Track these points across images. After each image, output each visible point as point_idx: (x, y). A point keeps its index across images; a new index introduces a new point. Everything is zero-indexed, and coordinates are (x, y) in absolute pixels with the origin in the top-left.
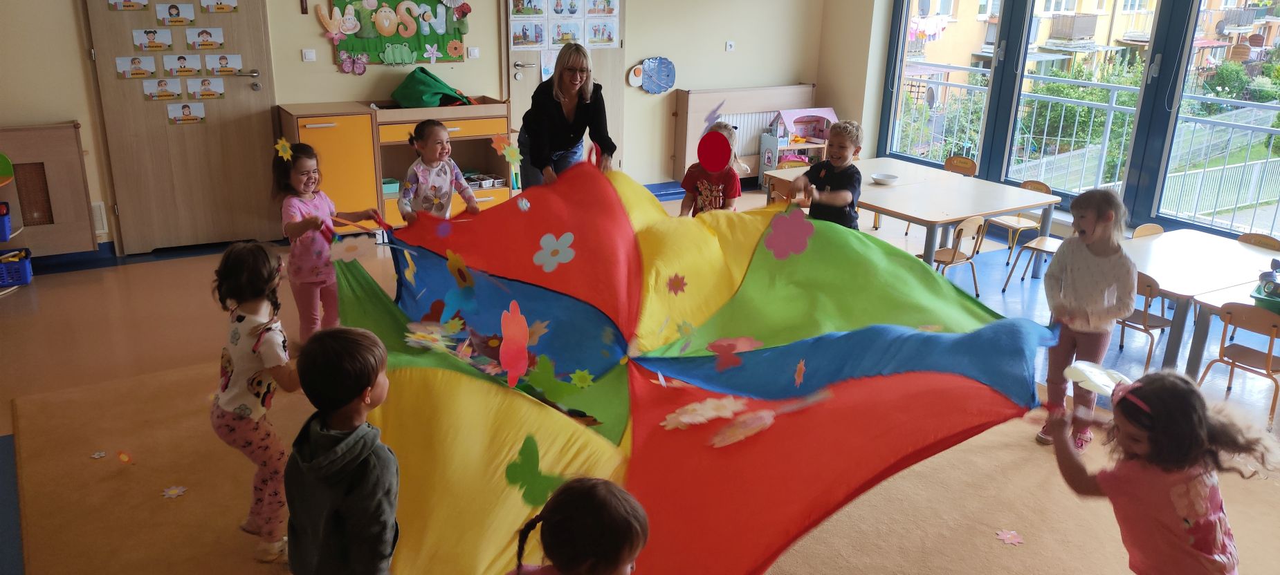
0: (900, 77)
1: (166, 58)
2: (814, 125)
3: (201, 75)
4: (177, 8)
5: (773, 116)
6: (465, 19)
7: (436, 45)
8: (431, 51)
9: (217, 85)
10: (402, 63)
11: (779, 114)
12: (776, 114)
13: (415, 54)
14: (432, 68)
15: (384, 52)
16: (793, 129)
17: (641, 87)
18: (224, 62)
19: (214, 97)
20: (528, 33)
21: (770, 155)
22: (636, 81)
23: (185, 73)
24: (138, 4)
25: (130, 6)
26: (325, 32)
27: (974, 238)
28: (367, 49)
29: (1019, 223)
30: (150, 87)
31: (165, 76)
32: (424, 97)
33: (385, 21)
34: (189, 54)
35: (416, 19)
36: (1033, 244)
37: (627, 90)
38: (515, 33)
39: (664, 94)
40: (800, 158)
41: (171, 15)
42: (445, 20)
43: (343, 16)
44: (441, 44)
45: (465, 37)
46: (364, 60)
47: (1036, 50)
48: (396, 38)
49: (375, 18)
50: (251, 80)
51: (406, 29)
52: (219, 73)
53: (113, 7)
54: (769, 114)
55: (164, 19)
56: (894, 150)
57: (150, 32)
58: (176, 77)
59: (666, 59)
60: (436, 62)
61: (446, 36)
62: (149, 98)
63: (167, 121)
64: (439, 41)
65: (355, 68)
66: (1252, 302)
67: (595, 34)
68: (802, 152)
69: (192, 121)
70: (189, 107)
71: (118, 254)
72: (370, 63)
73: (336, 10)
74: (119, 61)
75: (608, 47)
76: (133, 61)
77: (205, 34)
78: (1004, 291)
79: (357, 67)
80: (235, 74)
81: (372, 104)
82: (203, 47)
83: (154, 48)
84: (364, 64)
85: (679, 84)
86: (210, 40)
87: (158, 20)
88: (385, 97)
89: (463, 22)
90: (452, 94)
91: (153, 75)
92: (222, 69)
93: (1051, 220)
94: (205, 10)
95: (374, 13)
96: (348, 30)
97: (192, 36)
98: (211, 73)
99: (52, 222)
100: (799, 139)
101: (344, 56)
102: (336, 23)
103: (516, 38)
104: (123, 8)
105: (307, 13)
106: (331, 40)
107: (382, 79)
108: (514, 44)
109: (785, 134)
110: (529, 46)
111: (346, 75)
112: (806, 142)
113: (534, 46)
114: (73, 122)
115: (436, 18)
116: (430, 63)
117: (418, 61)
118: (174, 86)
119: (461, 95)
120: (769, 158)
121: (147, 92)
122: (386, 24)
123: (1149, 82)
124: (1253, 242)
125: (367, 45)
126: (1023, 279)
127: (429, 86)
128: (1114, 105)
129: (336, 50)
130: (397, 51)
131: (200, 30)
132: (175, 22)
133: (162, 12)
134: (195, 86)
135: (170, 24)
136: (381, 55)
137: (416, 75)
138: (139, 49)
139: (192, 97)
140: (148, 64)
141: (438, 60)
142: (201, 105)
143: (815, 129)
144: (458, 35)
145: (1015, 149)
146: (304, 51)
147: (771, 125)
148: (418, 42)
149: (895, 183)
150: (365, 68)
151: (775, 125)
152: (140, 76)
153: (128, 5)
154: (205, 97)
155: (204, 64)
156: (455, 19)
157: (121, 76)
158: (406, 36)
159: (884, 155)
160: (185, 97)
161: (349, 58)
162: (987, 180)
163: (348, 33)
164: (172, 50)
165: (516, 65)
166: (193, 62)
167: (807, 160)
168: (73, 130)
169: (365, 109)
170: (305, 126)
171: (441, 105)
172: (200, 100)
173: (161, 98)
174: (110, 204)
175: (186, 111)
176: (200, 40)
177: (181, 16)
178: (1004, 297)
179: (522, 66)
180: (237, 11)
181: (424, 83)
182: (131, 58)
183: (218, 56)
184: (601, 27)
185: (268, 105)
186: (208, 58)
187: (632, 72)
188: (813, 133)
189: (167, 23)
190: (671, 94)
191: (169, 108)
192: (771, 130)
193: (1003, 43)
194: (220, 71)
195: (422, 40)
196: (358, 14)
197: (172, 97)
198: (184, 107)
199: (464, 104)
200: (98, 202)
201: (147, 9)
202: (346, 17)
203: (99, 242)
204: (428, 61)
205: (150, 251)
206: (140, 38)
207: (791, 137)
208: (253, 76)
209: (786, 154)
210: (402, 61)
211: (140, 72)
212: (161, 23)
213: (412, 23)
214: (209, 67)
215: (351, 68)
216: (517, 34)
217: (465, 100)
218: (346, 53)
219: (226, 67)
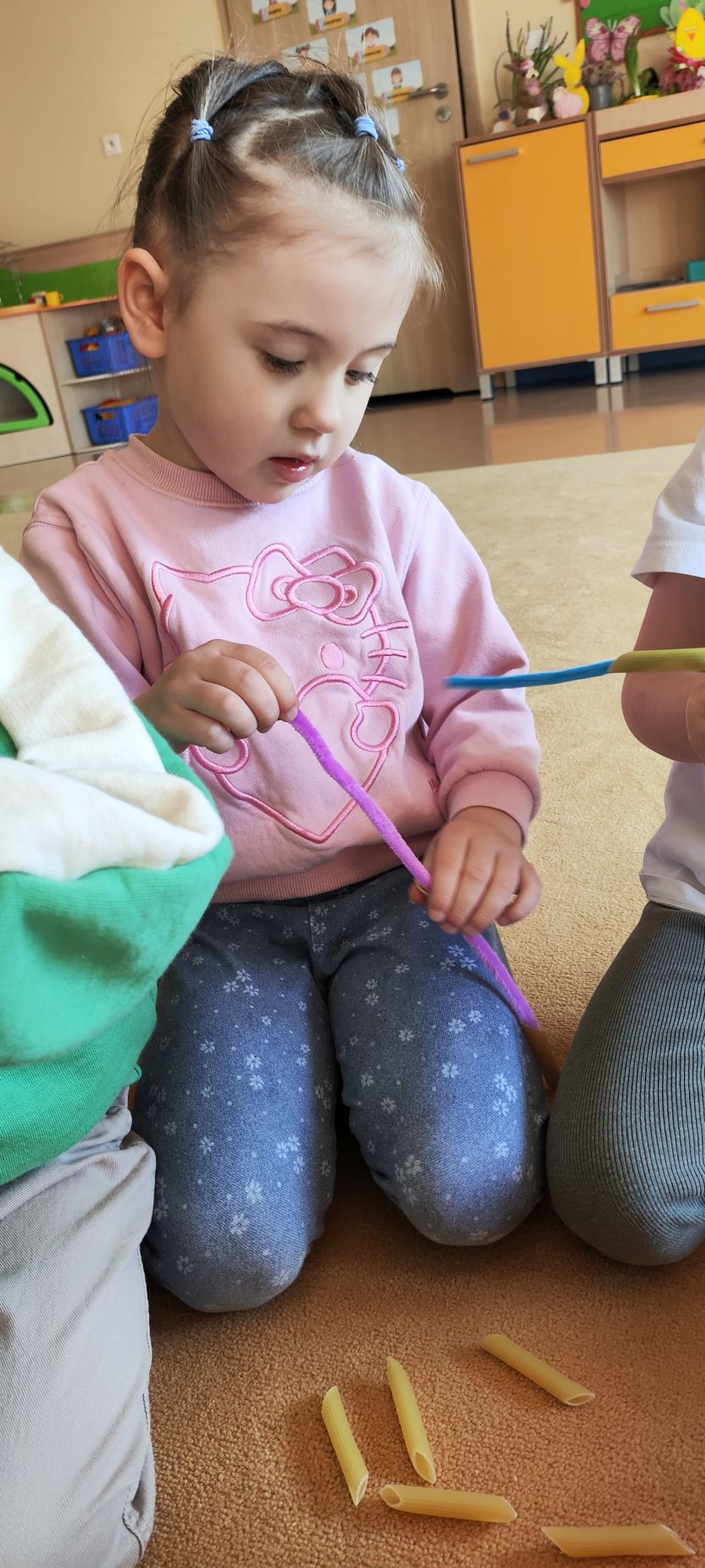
18: (397, 79)
41: (325, 11)
46: (630, 30)
50: (436, 104)
52: (392, 100)
53: (257, 20)
57: (303, 49)
65: (612, 51)
72: (641, 34)
77: (370, 34)
79: (616, 48)
82: (369, 58)
84: (629, 37)
86: (378, 42)
87: (311, 25)
92: (397, 91)
98: (382, 103)
101: (593, 29)
104: (267, 17)
129: (583, 18)
131: (364, 29)
132: (333, 22)
135: (325, 28)
136: (664, 11)
153: (275, 11)
161: (603, 30)
176: (363, 47)
177: (339, 9)
183: (390, 69)
189: (322, 28)
194: (394, 97)
201: (297, 11)
208: (439, 96)
212: (314, 30)
214: (380, 94)
215: (607, 50)
218: (599, 21)
219: (400, 87)
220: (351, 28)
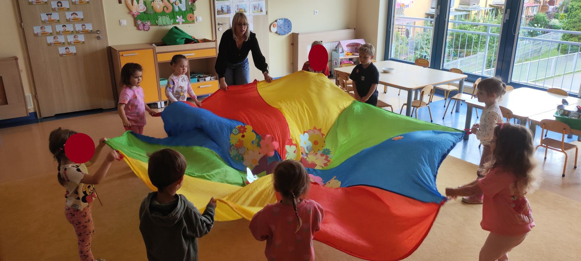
0: (393, 24)
1: (57, 26)
2: (355, 47)
3: (73, 33)
4: (61, 3)
5: (337, 43)
6: (194, 4)
7: (181, 16)
8: (179, 19)
9: (81, 38)
10: (167, 25)
11: (340, 42)
12: (338, 42)
13: (172, 20)
14: (181, 27)
15: (158, 20)
16: (346, 49)
17: (276, 32)
18: (84, 27)
19: (80, 43)
20: (224, 9)
21: (336, 61)
22: (274, 30)
23: (66, 32)
24: (43, 1)
25: (39, 2)
26: (130, 11)
27: (429, 95)
28: (150, 19)
29: (449, 87)
30: (50, 40)
31: (57, 34)
32: (177, 40)
33: (158, 5)
34: (68, 24)
35: (172, 4)
36: (456, 97)
37: (270, 34)
38: (218, 10)
39: (287, 35)
40: (350, 62)
41: (58, 6)
42: (185, 4)
43: (138, 4)
44: (184, 15)
45: (195, 12)
46: (149, 24)
47: (454, 10)
48: (163, 13)
49: (153, 4)
50: (97, 35)
51: (168, 9)
52: (82, 32)
53: (31, 3)
54: (335, 43)
55: (55, 8)
56: (392, 57)
57: (49, 14)
58: (62, 35)
59: (287, 19)
60: (182, 24)
61: (186, 11)
62: (50, 45)
63: (59, 54)
64: (183, 14)
65: (144, 28)
66: (554, 119)
67: (254, 8)
68: (351, 59)
69: (70, 55)
70: (69, 49)
71: (39, 117)
72: (151, 25)
73: (135, 2)
74: (35, 28)
75: (260, 14)
76: (41, 28)
77: (74, 14)
78: (443, 118)
79: (145, 27)
80: (89, 33)
81: (153, 44)
82: (74, 20)
83: (51, 22)
84: (148, 25)
85: (294, 30)
86: (77, 17)
87: (52, 9)
88: (159, 41)
89: (194, 5)
90: (190, 38)
91: (51, 34)
92: (83, 30)
93: (463, 86)
94: (74, 3)
95: (152, 2)
96: (141, 10)
97: (68, 15)
98: (78, 32)
99: (7, 103)
100: (349, 53)
101: (139, 22)
102: (135, 7)
103: (218, 11)
104: (35, 4)
105: (121, 3)
106: (133, 15)
107: (157, 33)
108: (218, 14)
109: (343, 52)
110: (225, 15)
111: (140, 31)
112: (353, 55)
113: (227, 15)
114: (15, 57)
115: (181, 3)
116: (179, 24)
117: (174, 24)
118: (61, 39)
119: (194, 38)
120: (336, 63)
121: (49, 42)
122: (158, 7)
123: (505, 22)
124: (553, 92)
125: (150, 17)
126: (452, 113)
127: (179, 35)
128: (490, 33)
129: (135, 20)
130: (164, 19)
131: (72, 13)
133: (54, 5)
134: (71, 38)
136: (156, 21)
137: (173, 30)
138: (44, 22)
139: (70, 44)
140: (48, 29)
141: (183, 23)
142: (74, 47)
143: (356, 49)
144: (191, 11)
145: (446, 55)
146: (121, 21)
147: (336, 48)
148: (173, 15)
149: (393, 72)
150: (149, 28)
151: (338, 47)
152: (45, 35)
153: (38, 2)
154: (76, 43)
155: (74, 28)
156: (190, 4)
157: (36, 35)
158: (168, 12)
159: (388, 59)
160: (66, 44)
161: (142, 23)
162: (434, 69)
163: (141, 12)
164: (59, 22)
165: (219, 24)
166: (70, 28)
167: (353, 63)
168: (15, 61)
169: (150, 46)
170: (123, 55)
171: (185, 43)
172: (73, 45)
173: (56, 45)
174: (34, 94)
175: (67, 50)
176: (72, 17)
177: (63, 7)
178: (443, 121)
179: (222, 24)
180: (89, 3)
181: (177, 34)
182: (41, 27)
183: (82, 24)
184: (257, 6)
185: (105, 46)
186: (76, 25)
187: (272, 25)
188: (355, 51)
189: (57, 10)
190: (290, 35)
191: (59, 50)
192: (336, 50)
193: (439, 7)
195: (175, 14)
196: (145, 3)
197: (60, 44)
198: (66, 48)
199: (196, 43)
200: (28, 94)
201: (47, 4)
202: (139, 4)
203: (29, 112)
204: (178, 23)
205: (54, 115)
206: (44, 17)
207: (345, 53)
208: (98, 33)
209: (343, 60)
210: (166, 24)
211: (45, 33)
212: (54, 10)
213: (170, 6)
214: (77, 30)
215: (143, 28)
216: (219, 10)
217: (196, 41)
218: (140, 21)
219: (85, 29)
220: (67, 12)
